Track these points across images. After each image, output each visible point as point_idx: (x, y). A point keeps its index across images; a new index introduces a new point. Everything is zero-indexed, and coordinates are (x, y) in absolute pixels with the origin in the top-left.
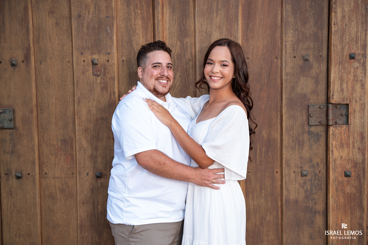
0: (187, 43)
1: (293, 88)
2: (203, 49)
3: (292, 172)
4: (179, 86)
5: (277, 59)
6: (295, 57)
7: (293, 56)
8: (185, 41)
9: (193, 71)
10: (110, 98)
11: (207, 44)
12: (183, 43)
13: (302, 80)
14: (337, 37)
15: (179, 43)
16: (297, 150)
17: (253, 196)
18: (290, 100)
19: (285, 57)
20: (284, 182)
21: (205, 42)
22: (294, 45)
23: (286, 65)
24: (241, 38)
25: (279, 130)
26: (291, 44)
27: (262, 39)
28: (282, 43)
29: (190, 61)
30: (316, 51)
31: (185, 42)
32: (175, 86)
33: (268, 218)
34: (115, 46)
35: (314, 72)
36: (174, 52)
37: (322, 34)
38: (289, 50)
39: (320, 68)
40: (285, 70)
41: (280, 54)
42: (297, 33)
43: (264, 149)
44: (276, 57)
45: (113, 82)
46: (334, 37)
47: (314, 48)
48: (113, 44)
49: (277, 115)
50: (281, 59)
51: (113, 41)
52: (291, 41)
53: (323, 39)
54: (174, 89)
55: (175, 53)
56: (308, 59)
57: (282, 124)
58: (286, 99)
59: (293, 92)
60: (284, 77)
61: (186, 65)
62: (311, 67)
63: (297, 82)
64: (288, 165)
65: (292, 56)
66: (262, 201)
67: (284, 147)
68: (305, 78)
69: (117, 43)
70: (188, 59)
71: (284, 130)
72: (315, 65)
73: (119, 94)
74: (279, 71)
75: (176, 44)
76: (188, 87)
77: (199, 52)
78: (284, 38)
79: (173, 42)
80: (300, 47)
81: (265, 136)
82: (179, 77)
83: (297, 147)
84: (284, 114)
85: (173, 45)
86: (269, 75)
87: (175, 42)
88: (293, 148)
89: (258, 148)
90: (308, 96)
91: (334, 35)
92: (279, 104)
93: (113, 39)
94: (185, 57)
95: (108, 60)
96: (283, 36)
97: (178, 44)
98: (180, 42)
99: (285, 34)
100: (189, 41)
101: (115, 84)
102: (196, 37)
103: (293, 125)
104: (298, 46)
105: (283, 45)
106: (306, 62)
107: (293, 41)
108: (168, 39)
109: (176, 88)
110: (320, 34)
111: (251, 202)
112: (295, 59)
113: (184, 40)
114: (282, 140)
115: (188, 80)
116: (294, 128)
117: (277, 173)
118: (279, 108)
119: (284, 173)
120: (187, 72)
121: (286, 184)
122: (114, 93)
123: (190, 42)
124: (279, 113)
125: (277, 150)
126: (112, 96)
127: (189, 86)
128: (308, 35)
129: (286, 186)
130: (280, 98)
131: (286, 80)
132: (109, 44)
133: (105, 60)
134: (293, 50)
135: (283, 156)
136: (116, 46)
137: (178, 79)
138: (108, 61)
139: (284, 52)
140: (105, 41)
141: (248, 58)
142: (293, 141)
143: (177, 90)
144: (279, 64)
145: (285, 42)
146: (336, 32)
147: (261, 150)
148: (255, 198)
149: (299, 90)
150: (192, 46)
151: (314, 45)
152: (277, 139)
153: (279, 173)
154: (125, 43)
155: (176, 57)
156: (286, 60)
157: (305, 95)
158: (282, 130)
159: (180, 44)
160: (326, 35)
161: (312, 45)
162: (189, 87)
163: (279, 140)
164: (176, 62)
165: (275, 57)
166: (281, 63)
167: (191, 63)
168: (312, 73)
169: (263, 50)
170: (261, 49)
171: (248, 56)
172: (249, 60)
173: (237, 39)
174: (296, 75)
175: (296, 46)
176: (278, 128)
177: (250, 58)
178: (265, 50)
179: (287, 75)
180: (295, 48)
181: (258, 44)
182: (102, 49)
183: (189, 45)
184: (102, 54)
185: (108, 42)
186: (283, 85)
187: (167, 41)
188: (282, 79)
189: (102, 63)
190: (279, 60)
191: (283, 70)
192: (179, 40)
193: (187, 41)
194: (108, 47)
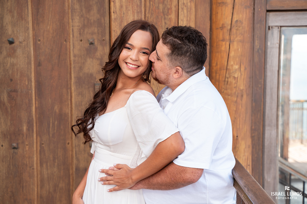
1: (81, 68)
3: (82, 143)
5: (66, 42)
6: (81, 41)
7: (80, 40)
13: (89, 61)
14: (117, 24)
17: (47, 165)
19: (73, 40)
20: (74, 152)
22: (81, 30)
23: (74, 48)
24: (31, 22)
25: (70, 106)
26: (77, 29)
27: (52, 23)
30: (100, 36)
33: (60, 185)
35: (99, 54)
37: (104, 20)
38: (76, 34)
39: (104, 51)
40: (73, 51)
42: (82, 19)
43: (56, 123)
44: (65, 40)
46: (114, 24)
47: (98, 33)
49: (68, 92)
52: (77, 26)
53: (106, 25)
56: (93, 42)
57: (72, 100)
58: (75, 77)
59: (81, 72)
60: (72, 58)
62: (96, 49)
63: (84, 63)
64: (78, 137)
65: (79, 40)
66: (55, 169)
68: (91, 59)
71: (73, 105)
72: (100, 48)
74: (68, 53)
78: (71, 23)
80: (86, 32)
81: (57, 111)
84: (73, 91)
86: (59, 56)
89: (51, 122)
90: (94, 75)
91: (114, 22)
92: (69, 82)
99: (72, 20)
103: (82, 102)
104: (84, 31)
106: (91, 45)
107: (79, 26)
110: (103, 20)
111: (45, 170)
112: (81, 42)
114: (72, 115)
116: (83, 104)
117: (68, 144)
118: (69, 86)
119: (74, 144)
121: (76, 153)
124: (69, 90)
125: (68, 124)
128: (92, 21)
129: (76, 156)
130: (70, 76)
131: (74, 61)
134: (80, 34)
139: (71, 36)
144: (68, 46)
145: (72, 26)
146: (115, 19)
147: (53, 124)
148: (49, 167)
149: (86, 70)
151: (98, 30)
152: (68, 114)
153: (70, 144)
156: (73, 43)
157: (91, 75)
160: (108, 22)
161: (96, 31)
163: (70, 115)
165: (64, 40)
166: (70, 46)
168: (97, 55)
169: (53, 33)
170: (51, 32)
171: (40, 39)
172: (40, 42)
173: (28, 23)
174: (83, 57)
175: (82, 31)
176: (68, 104)
177: (42, 40)
178: (55, 33)
179: (75, 56)
180: (81, 33)
181: (48, 28)
186: (71, 66)
188: (70, 60)
190: (68, 43)
191: (71, 52)
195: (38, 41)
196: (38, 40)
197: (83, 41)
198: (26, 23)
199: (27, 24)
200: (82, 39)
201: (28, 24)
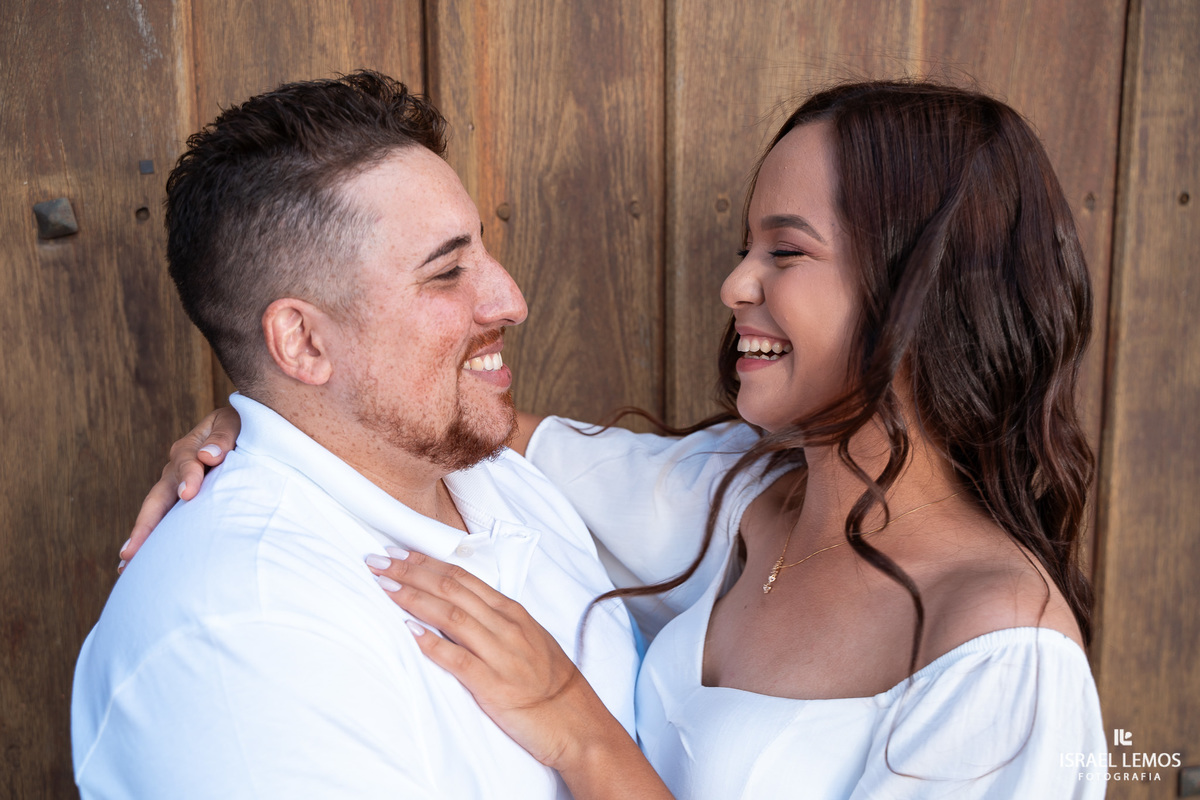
0: (616, 108)
1: (1167, 362)
2: (713, 150)
4: (571, 355)
5: (1092, 208)
6: (1184, 199)
7: (1178, 194)
8: (608, 97)
9: (650, 273)
11: (735, 118)
12: (595, 113)
15: (571, 107)
16: (1163, 671)
19: (1140, 198)
21: (725, 108)
22: (1186, 136)
23: (1139, 240)
26: (1169, 129)
28: (1122, 122)
29: (636, 216)
31: (606, 105)
32: (547, 356)
34: (186, 122)
36: (544, 160)
38: (1161, 158)
40: (1136, 265)
41: (1109, 182)
44: (1091, 198)
48: (170, 107)
50: (1115, 211)
51: (170, 88)
52: (1172, 113)
54: (541, 376)
55: (548, 168)
57: (1104, 545)
58: (1130, 415)
59: (1166, 381)
60: (1127, 304)
61: (610, 236)
63: (1185, 329)
65: (1174, 193)
67: (1106, 658)
69: (198, 104)
70: (622, 201)
74: (1101, 274)
75: (557, 117)
76: (622, 359)
77: (688, 163)
78: (1139, 95)
79: (540, 103)
82: (572, 308)
83: (1166, 656)
84: (1114, 493)
85: (539, 119)
87: (551, 103)
88: (1148, 663)
93: (172, 75)
94: (607, 194)
95: (144, 210)
96: (1132, 87)
97: (566, 116)
98: (579, 102)
99: (1146, 73)
100: (630, 100)
101: (189, 355)
102: (673, 74)
105: (1130, 131)
107: (1181, 112)
108: (509, 83)
109: (556, 367)
112: (1183, 209)
113: (599, 94)
115: (621, 321)
120: (615, 279)
123: (636, 105)
127: (626, 355)
130: (1097, 411)
131: (1136, 320)
132: (145, 110)
133: (125, 208)
134: (1181, 158)
136: (192, 118)
137: (564, 319)
138: (143, 214)
139: (1134, 173)
140: (120, 88)
142: (1149, 629)
143: (558, 376)
144: (1101, 234)
145: (1144, 114)
149: (1193, 371)
150: (648, 126)
155: (553, 190)
156: (1139, 215)
159: (579, 117)
162: (628, 363)
164: (556, 220)
165: (1084, 195)
166: (1114, 229)
167: (639, 227)
174: (1183, 294)
175: (1193, 139)
179: (1141, 292)
180: (1190, 153)
182: (99, 141)
183: (631, 123)
184: (102, 171)
185: (141, 98)
186: (1116, 348)
187: (501, 94)
188: (1113, 314)
189: (103, 224)
190: (1105, 214)
191: (1121, 266)
192: (571, 93)
193: (617, 96)
194: (143, 126)
197: (1191, 204)
200: (1191, 192)
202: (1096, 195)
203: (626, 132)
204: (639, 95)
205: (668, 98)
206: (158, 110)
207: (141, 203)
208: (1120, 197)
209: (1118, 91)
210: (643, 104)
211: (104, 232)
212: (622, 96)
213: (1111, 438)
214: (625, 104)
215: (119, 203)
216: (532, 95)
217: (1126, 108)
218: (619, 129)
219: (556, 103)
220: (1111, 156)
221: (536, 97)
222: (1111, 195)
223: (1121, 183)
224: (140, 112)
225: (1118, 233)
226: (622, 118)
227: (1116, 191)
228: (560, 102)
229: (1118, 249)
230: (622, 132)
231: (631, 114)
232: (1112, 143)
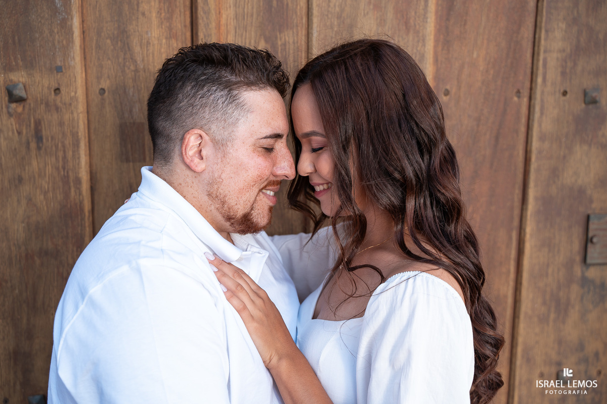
0: (284, 45)
1: (555, 173)
3: (536, 374)
5: (519, 97)
6: (565, 93)
7: (562, 91)
8: (281, 39)
10: (67, 195)
12: (274, 47)
13: (579, 151)
15: (262, 44)
16: (551, 323)
18: (546, 201)
19: (543, 92)
22: (566, 62)
23: (542, 113)
24: (432, 37)
25: (512, 276)
26: (557, 59)
27: (485, 42)
28: (534, 55)
31: (279, 43)
34: (78, 48)
38: (553, 73)
40: (540, 125)
41: (528, 84)
42: (575, 29)
44: (518, 92)
45: (73, 152)
48: (70, 41)
49: (510, 238)
50: (530, 98)
52: (559, 51)
56: (597, 98)
57: (522, 261)
58: (536, 199)
59: (554, 182)
60: (535, 144)
62: (602, 119)
63: (564, 157)
64: (528, 360)
65: (560, 91)
67: (522, 316)
68: (586, 148)
69: (84, 39)
71: (525, 275)
73: (91, 183)
74: (523, 129)
78: (543, 42)
80: (579, 68)
83: (552, 316)
84: (528, 237)
86: (497, 138)
88: (543, 320)
90: (589, 192)
92: (517, 212)
93: (71, 26)
95: (58, 89)
96: (540, 38)
98: (266, 41)
99: (546, 31)
100: (291, 41)
101: (79, 158)
102: (312, 28)
103: (548, 266)
104: (575, 65)
105: (538, 60)
106: (591, 106)
107: (564, 51)
108: (232, 32)
112: (564, 98)
113: (276, 38)
114: (517, 301)
116: (550, 271)
118: (516, 222)
122: (78, 181)
123: (294, 43)
124: (514, 235)
126: (73, 190)
128: (601, 36)
130: (520, 196)
131: (540, 152)
132: (59, 42)
133: (49, 88)
134: (563, 74)
135: (517, 340)
136: (80, 46)
138: (57, 91)
139: (540, 80)
140: (47, 32)
141: (447, 93)
142: (544, 303)
144: (524, 110)
145: (545, 52)
149: (568, 178)
150: (300, 53)
152: (506, 297)
154: (109, 41)
156: (542, 101)
157: (581, 191)
158: (521, 277)
163: (510, 300)
165: (515, 90)
166: (530, 108)
168: (603, 135)
169: (487, 71)
170: (481, 68)
171: (448, 87)
172: (448, 97)
173: (424, 40)
174: (564, 140)
175: (570, 64)
176: (509, 271)
177: (453, 91)
178: (492, 72)
179: (542, 138)
180: (568, 71)
181: (475, 55)
182: (37, 56)
183: (291, 52)
184: (38, 71)
185: (57, 37)
186: (529, 165)
187: (229, 37)
188: (528, 149)
189: (38, 95)
190: (525, 100)
191: (533, 125)
192: (262, 37)
193: (285, 39)
194: (57, 50)
195: (443, 96)
196: (443, 90)
197: (568, 96)
198: (418, 42)
199: (420, 44)
200: (568, 90)
201: (424, 45)
202: (521, 91)
203: (289, 56)
204: (296, 38)
205: (310, 39)
206: (64, 42)
207: (57, 86)
208: (533, 92)
209: (533, 40)
210: (297, 42)
211: (39, 99)
212: (287, 39)
213: (526, 209)
214: (289, 43)
215: (46, 86)
216: (244, 37)
217: (536, 48)
218: (286, 54)
219: (255, 41)
220: (529, 71)
221: (246, 38)
222: (528, 91)
223: (533, 85)
224: (56, 43)
225: (532, 109)
226: (287, 50)
227: (531, 89)
228: (257, 41)
229: (531, 117)
230: (287, 56)
231: (292, 47)
232: (529, 65)
